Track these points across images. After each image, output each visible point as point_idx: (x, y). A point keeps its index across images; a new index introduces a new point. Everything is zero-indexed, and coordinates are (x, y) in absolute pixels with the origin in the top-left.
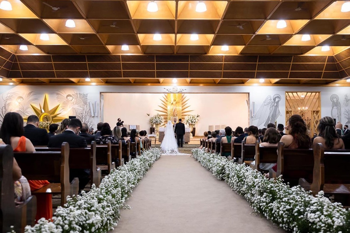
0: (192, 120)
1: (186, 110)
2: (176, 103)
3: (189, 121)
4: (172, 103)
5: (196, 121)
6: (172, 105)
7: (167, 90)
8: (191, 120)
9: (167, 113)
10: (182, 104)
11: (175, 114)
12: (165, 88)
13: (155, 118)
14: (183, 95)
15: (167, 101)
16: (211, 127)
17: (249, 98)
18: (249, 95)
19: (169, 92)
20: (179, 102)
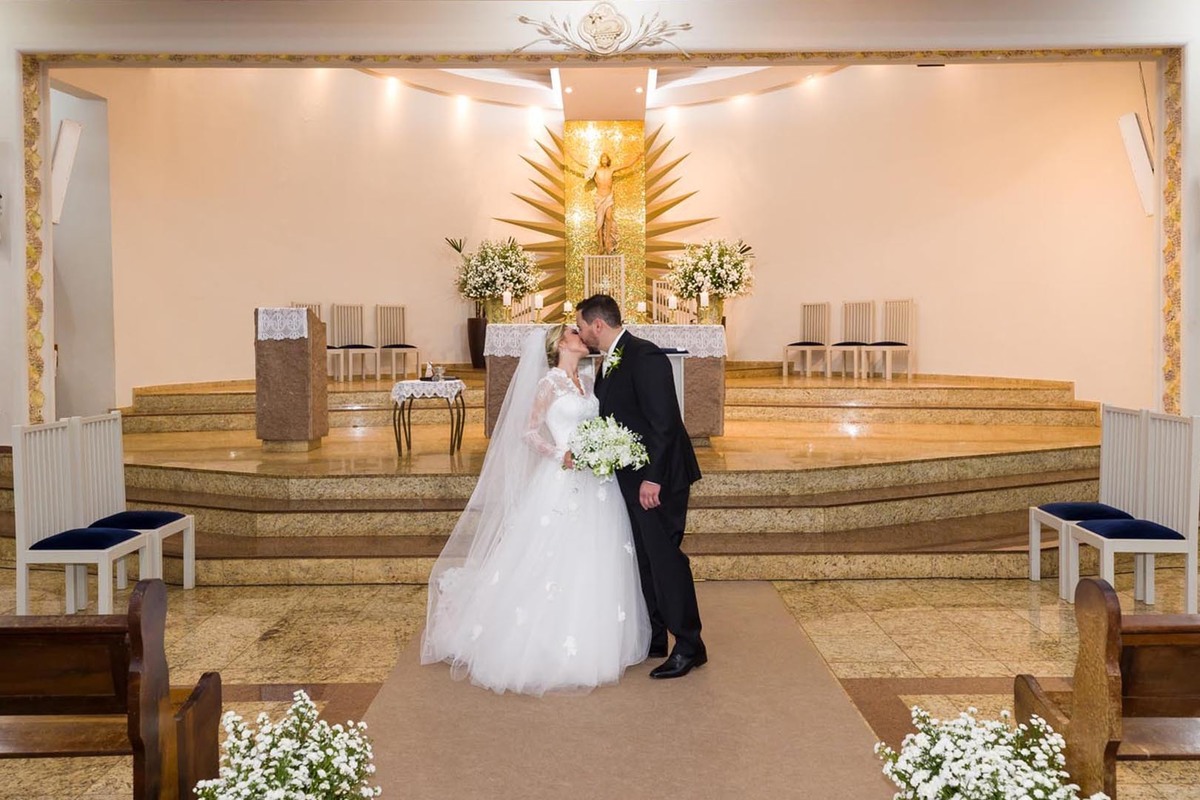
0: (719, 270)
1: (669, 217)
2: (613, 178)
3: (699, 276)
4: (593, 180)
5: (745, 277)
6: (594, 191)
7: (546, 31)
8: (713, 271)
9: (561, 234)
10: (649, 184)
11: (608, 241)
12: (523, 20)
13: (483, 260)
14: (652, 131)
15: (563, 167)
16: (813, 312)
17: (1179, 84)
18: (1180, 65)
19: (561, 48)
20: (632, 174)
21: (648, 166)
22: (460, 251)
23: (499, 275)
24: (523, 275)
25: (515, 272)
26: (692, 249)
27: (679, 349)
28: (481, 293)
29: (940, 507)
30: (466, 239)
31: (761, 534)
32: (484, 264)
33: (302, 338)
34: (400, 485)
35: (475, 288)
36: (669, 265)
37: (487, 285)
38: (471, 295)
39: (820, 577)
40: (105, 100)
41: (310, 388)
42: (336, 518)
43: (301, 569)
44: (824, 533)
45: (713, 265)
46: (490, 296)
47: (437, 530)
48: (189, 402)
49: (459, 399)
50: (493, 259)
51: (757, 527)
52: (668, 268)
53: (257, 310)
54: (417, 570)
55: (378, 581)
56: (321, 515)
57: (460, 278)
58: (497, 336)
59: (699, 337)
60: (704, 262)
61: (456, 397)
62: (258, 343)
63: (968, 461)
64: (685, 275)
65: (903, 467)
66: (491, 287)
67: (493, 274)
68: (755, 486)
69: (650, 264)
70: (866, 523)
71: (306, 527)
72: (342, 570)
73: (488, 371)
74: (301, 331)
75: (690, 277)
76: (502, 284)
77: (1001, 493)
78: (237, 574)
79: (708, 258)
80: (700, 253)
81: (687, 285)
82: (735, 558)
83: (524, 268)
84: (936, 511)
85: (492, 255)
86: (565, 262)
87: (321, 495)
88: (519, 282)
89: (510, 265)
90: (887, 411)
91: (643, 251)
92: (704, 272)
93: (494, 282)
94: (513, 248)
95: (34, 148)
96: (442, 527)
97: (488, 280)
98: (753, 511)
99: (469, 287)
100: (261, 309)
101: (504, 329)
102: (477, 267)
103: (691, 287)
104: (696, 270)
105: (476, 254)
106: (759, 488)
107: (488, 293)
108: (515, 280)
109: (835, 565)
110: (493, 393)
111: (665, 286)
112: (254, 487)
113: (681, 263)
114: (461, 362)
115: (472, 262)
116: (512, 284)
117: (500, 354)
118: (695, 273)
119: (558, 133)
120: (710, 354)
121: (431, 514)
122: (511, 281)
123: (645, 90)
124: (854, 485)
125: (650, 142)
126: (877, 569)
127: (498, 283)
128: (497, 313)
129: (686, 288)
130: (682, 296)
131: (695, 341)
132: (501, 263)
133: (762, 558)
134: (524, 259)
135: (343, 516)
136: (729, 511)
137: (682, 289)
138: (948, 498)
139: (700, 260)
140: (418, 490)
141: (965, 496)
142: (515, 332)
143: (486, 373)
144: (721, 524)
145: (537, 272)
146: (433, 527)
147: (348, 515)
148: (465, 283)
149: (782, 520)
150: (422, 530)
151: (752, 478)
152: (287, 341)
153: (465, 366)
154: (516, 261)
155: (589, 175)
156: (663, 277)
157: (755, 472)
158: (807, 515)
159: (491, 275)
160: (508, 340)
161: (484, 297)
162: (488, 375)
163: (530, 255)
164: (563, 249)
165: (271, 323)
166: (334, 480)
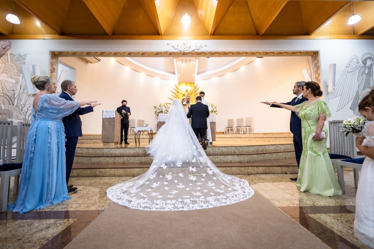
2: (188, 94)
7: (173, 47)
12: (168, 44)
13: (160, 107)
14: (196, 85)
15: (178, 92)
16: (230, 121)
17: (318, 60)
18: (318, 56)
19: (176, 51)
20: (192, 93)
21: (195, 92)
29: (275, 156)
31: (230, 162)
33: (114, 118)
34: (133, 150)
39: (250, 173)
40: (75, 69)
41: (115, 129)
42: (114, 158)
43: (100, 172)
44: (247, 162)
47: (142, 161)
48: (92, 137)
51: (229, 160)
53: (103, 111)
54: (133, 172)
55: (122, 175)
56: (110, 158)
58: (161, 117)
61: (150, 131)
62: (103, 119)
63: (278, 145)
65: (263, 146)
68: (227, 150)
70: (258, 160)
71: (105, 161)
72: (111, 172)
74: (113, 115)
77: (289, 153)
78: (81, 173)
82: (225, 168)
84: (274, 157)
87: (112, 153)
90: (251, 139)
95: (53, 74)
96: (143, 161)
98: (228, 156)
100: (104, 110)
101: (163, 115)
106: (228, 151)
109: (254, 170)
112: (95, 151)
117: (162, 121)
119: (177, 85)
121: (140, 157)
123: (195, 75)
124: (252, 150)
125: (195, 87)
126: (266, 171)
133: (233, 168)
135: (116, 158)
136: (221, 156)
138: (277, 154)
140: (138, 152)
141: (281, 153)
142: (165, 116)
144: (219, 159)
146: (140, 161)
147: (117, 157)
149: (236, 158)
150: (138, 161)
151: (226, 148)
152: (110, 118)
155: (183, 94)
157: (227, 147)
158: (243, 157)
160: (164, 118)
165: (106, 114)
166: (116, 149)
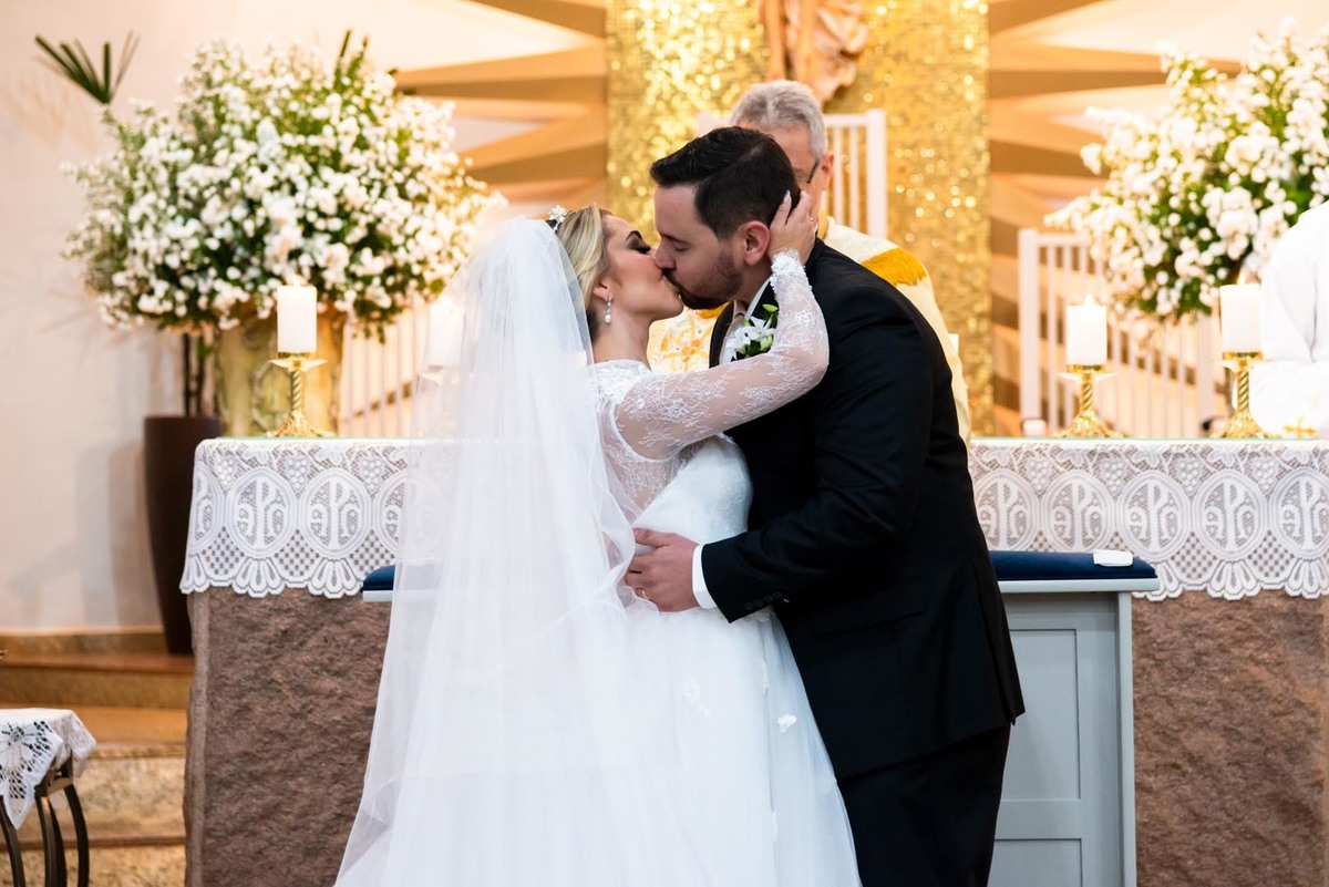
9: (589, 20)
13: (204, 139)
22: (102, 94)
23: (280, 208)
24: (392, 212)
25: (356, 195)
26: (1197, 79)
27: (1103, 558)
28: (194, 295)
30: (131, 43)
32: (209, 159)
35: (164, 272)
36: (1090, 156)
37: (222, 258)
38: (147, 303)
45: (1298, 158)
46: (237, 309)
49: (58, 800)
50: (250, 135)
52: (1086, 173)
57: (95, 224)
58: (248, 493)
59: (1216, 499)
60: (1258, 138)
61: (41, 791)
64: (1164, 205)
66: (244, 265)
67: (253, 205)
69: (1009, 159)
73: (202, 663)
75: (1186, 216)
76: (295, 254)
79: (1276, 120)
80: (1241, 98)
81: (1175, 252)
83: (401, 180)
85: (247, 115)
86: (603, 152)
88: (375, 241)
89: (335, 161)
91: (972, 90)
92: (1256, 189)
93: (256, 243)
94: (347, 78)
97: (226, 232)
99: (136, 266)
101: (281, 463)
102: (174, 170)
103: (1190, 261)
104: (1217, 178)
105: (171, 112)
107: (228, 295)
108: (358, 234)
110: (224, 771)
111: (1075, 259)
113: (1144, 149)
114: (111, 626)
115: (154, 150)
116: (341, 251)
117: (258, 579)
118: (1213, 196)
120: (1273, 582)
122: (337, 237)
127: (276, 245)
128: (274, 391)
129: (1168, 265)
130: (1150, 305)
131: (1193, 520)
132: (291, 151)
134: (402, 137)
137: (1150, 273)
139: (1237, 129)
142: (335, 478)
143: (191, 673)
145: (466, 190)
148: (117, 249)
153: (133, 643)
154: (361, 144)
156: (1059, 217)
159: (239, 212)
160: (299, 516)
161: (211, 316)
162: (202, 682)
163: (430, 117)
164: (599, 89)
